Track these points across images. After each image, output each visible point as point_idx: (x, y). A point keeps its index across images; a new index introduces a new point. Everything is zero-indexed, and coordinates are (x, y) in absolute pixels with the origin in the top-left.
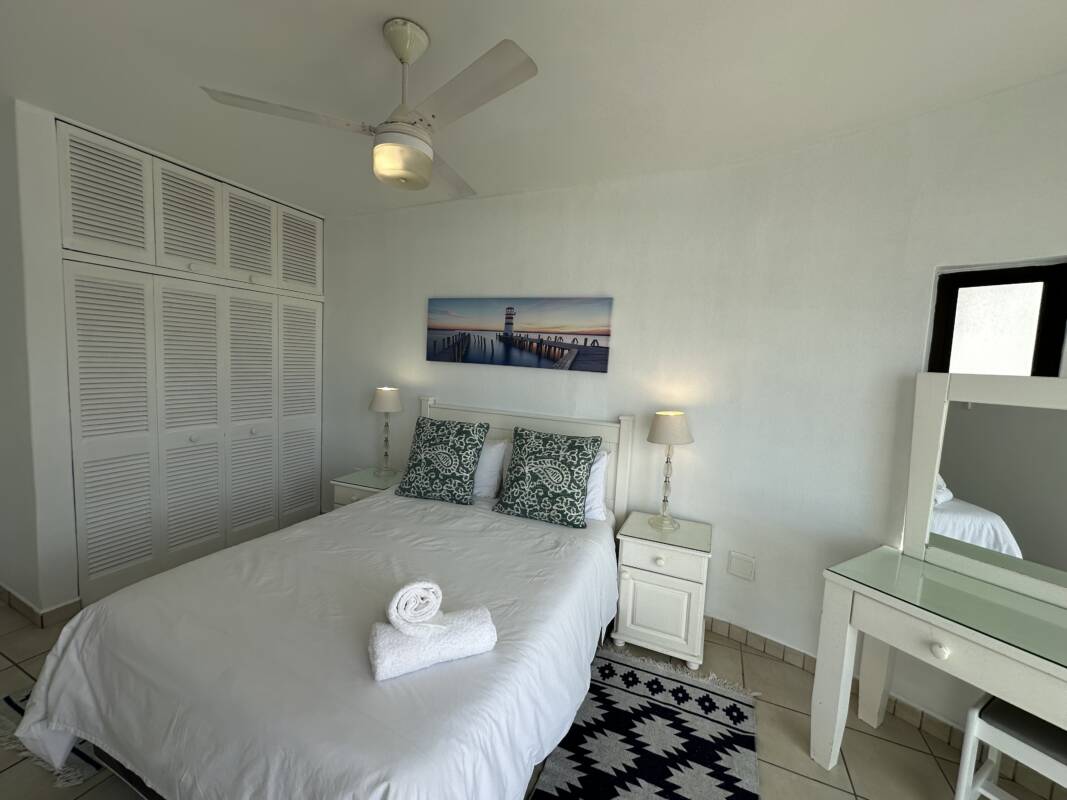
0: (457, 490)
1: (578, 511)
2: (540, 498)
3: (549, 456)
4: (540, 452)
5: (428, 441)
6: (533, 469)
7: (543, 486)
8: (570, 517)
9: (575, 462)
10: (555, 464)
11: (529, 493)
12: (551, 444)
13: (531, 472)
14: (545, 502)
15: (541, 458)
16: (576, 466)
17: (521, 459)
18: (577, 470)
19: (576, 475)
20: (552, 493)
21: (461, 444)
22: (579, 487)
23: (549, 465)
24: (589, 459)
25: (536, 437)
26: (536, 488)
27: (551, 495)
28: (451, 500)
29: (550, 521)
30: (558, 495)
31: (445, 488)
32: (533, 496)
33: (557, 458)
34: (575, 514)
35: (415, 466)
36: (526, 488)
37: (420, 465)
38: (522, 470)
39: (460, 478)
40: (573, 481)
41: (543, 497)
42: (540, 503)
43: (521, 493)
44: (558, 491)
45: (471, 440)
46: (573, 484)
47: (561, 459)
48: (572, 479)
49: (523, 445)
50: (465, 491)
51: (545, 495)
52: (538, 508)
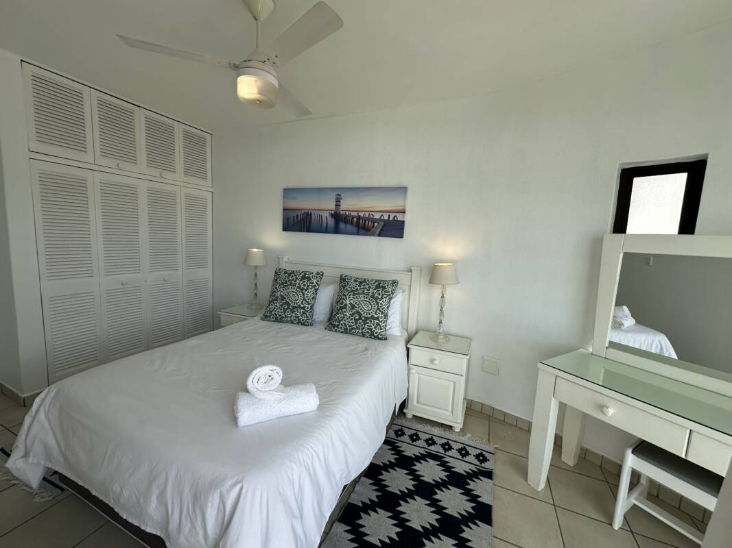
0: (302, 316)
1: (381, 329)
2: (356, 321)
3: (363, 293)
4: (357, 290)
5: (283, 283)
6: (352, 301)
7: (358, 313)
8: (376, 333)
9: (380, 297)
10: (367, 298)
11: (349, 317)
12: (364, 285)
13: (351, 304)
14: (360, 323)
15: (356, 294)
16: (380, 299)
17: (344, 295)
18: (381, 302)
19: (380, 305)
20: (364, 317)
21: (305, 285)
22: (382, 313)
23: (363, 299)
24: (390, 295)
25: (355, 281)
26: (354, 314)
27: (363, 319)
28: (298, 323)
29: (363, 335)
30: (368, 318)
31: (294, 315)
32: (352, 320)
33: (368, 294)
34: (380, 331)
35: (274, 300)
36: (347, 314)
37: (277, 300)
38: (344, 302)
39: (304, 308)
40: (378, 309)
41: (358, 319)
42: (356, 323)
43: (344, 318)
44: (369, 316)
45: (311, 283)
46: (378, 311)
47: (370, 294)
48: (378, 307)
49: (346, 286)
50: (307, 317)
51: (360, 318)
52: (355, 327)
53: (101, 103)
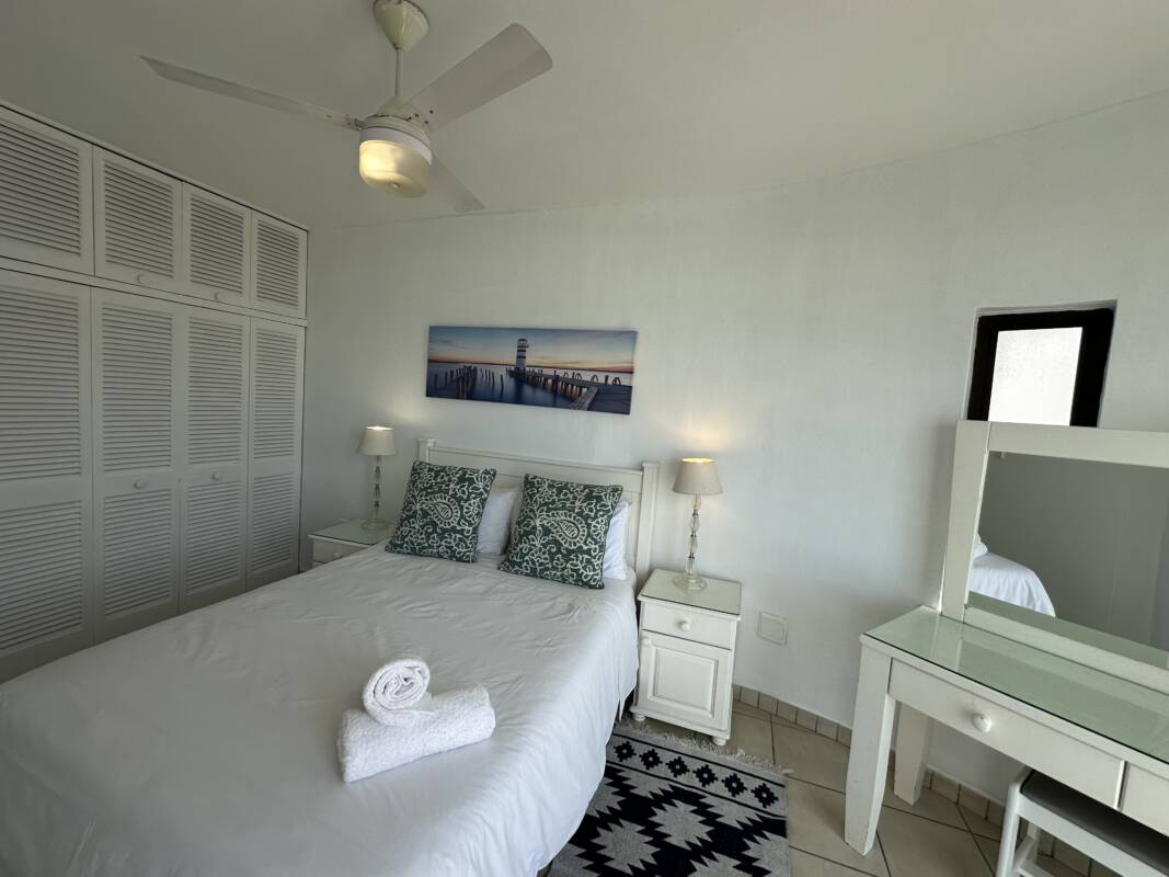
0: (457, 545)
1: (594, 570)
2: (552, 556)
3: (564, 507)
4: (554, 502)
5: (425, 489)
6: (545, 522)
7: (556, 542)
8: (586, 577)
9: (592, 514)
10: (570, 516)
11: (540, 550)
12: (566, 494)
13: (543, 526)
14: (558, 559)
15: (553, 509)
16: (594, 519)
17: (531, 510)
18: (594, 523)
19: (593, 529)
20: (567, 549)
21: (464, 492)
22: (596, 543)
23: (563, 518)
24: (609, 511)
25: (550, 486)
26: (548, 543)
27: (564, 552)
28: (451, 558)
29: (564, 580)
30: (573, 551)
31: (443, 543)
32: (544, 553)
33: (572, 510)
34: (592, 573)
35: (409, 517)
36: (536, 543)
37: (415, 517)
38: (532, 523)
39: (461, 532)
40: (589, 535)
41: (556, 553)
42: (552, 560)
43: (531, 550)
44: (573, 547)
45: (475, 488)
46: (589, 539)
47: (577, 510)
48: (589, 533)
49: (534, 494)
50: (467, 547)
51: (559, 551)
52: (550, 566)
53: (111, 170)
